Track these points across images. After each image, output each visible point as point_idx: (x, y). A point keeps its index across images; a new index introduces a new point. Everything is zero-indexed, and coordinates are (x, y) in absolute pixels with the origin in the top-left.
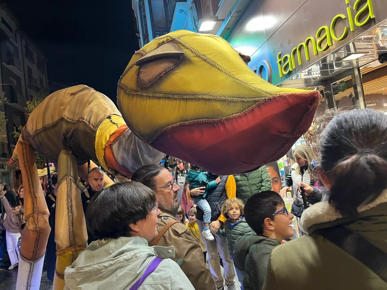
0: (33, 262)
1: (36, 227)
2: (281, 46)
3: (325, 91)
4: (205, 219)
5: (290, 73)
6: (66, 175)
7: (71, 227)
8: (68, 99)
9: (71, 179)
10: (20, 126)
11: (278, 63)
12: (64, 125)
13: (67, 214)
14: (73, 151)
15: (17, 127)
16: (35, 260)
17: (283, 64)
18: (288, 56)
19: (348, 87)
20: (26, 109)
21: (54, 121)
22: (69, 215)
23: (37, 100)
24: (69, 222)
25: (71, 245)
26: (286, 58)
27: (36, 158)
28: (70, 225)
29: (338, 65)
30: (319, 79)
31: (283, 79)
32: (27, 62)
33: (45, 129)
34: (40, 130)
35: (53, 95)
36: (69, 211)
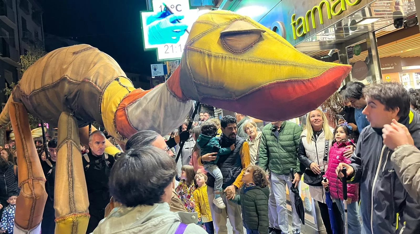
0: (29, 230)
1: (32, 193)
2: (296, 8)
3: (340, 54)
4: (216, 186)
5: (304, 35)
6: (67, 138)
7: (71, 192)
8: (71, 58)
9: (71, 142)
10: (13, 83)
11: (292, 25)
12: (67, 85)
13: (67, 178)
14: (74, 113)
15: (9, 83)
16: (31, 228)
17: (297, 26)
18: (302, 18)
19: (363, 51)
20: (20, 64)
21: (54, 82)
22: (69, 180)
23: (31, 54)
24: (69, 188)
25: (71, 212)
26: (300, 21)
27: (29, 118)
28: (70, 190)
29: (353, 29)
30: (333, 41)
31: (296, 41)
32: (21, 13)
33: (44, 89)
34: (37, 90)
35: (54, 53)
36: (69, 176)
